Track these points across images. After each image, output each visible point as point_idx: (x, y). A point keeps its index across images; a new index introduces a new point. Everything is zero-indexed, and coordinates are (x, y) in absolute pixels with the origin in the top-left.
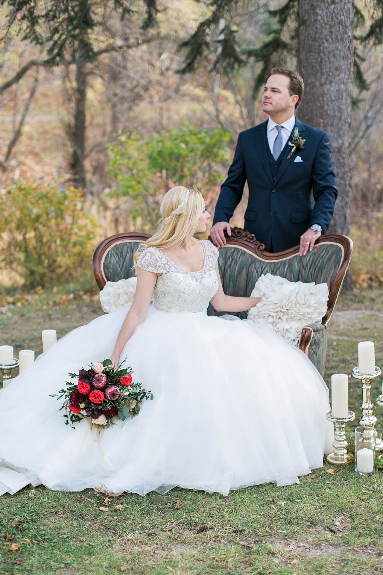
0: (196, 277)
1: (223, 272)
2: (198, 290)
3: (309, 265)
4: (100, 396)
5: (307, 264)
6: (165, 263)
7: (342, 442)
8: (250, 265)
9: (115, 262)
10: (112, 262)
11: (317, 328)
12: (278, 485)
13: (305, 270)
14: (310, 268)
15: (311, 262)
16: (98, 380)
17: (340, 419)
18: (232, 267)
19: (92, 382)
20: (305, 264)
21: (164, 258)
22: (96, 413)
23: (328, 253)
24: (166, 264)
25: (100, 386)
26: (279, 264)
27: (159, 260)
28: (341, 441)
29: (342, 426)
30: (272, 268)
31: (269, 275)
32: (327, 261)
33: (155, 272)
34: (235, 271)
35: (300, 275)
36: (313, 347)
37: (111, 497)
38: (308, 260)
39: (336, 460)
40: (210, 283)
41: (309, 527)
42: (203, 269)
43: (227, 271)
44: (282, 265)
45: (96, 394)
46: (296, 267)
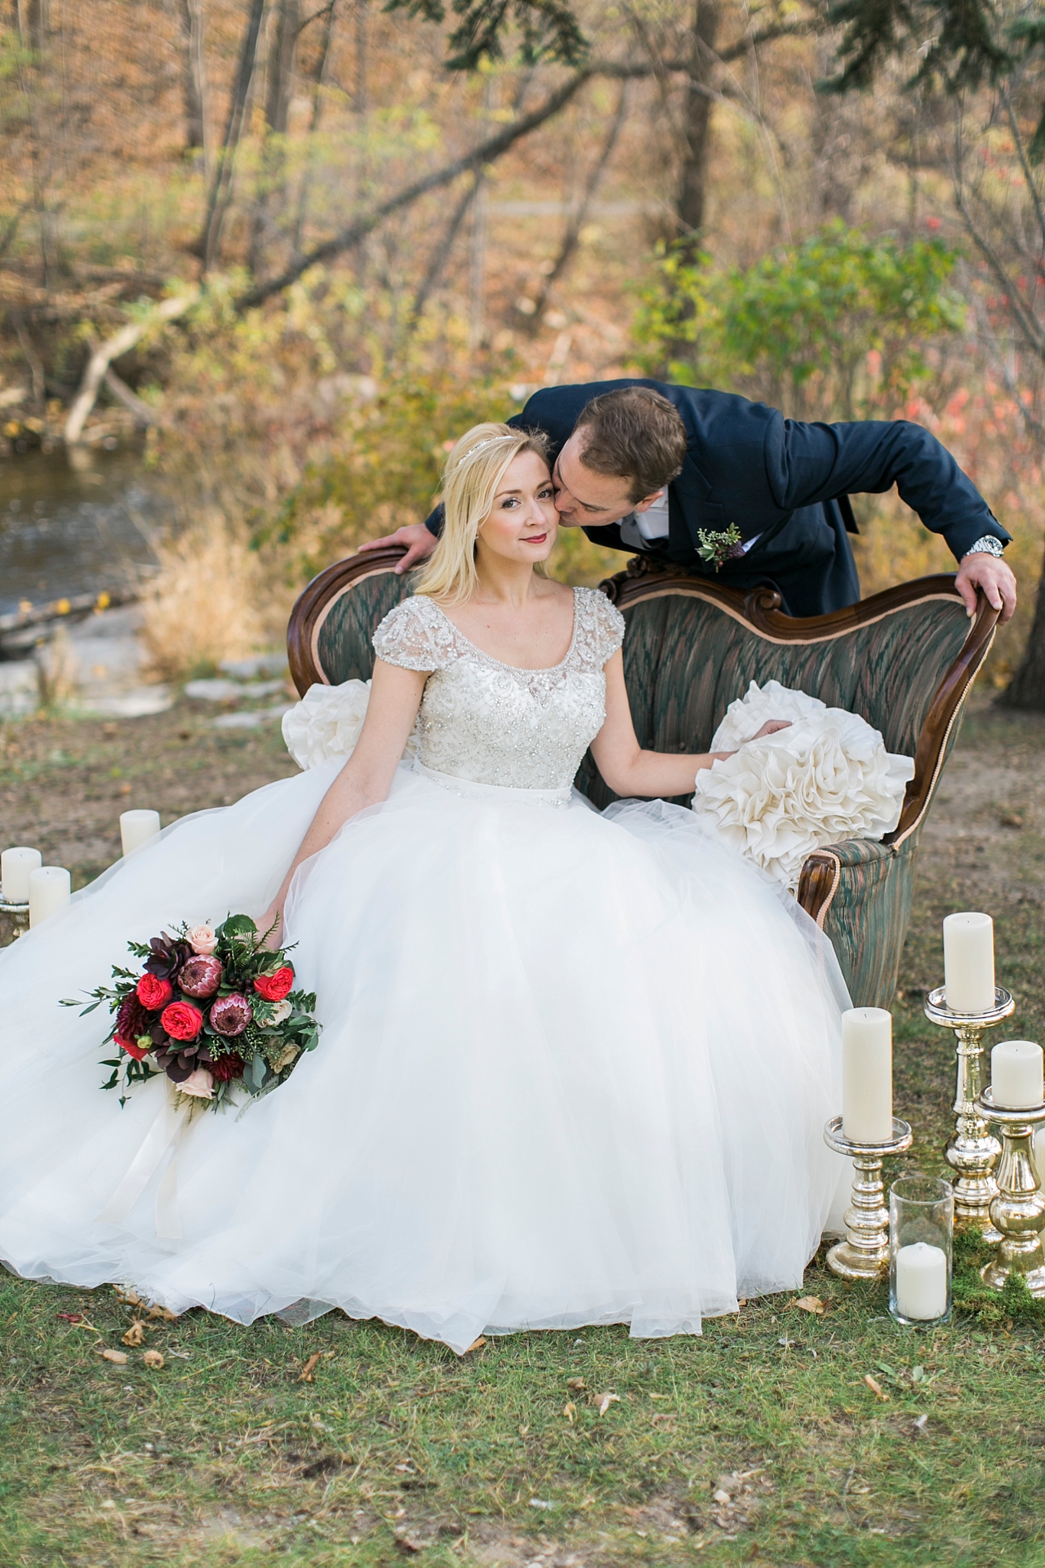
0: (535, 684)
1: (653, 666)
2: (534, 722)
3: (885, 659)
4: (189, 1021)
5: (881, 656)
6: (447, 642)
7: (871, 1215)
8: (729, 650)
9: (356, 626)
10: (346, 626)
11: (856, 855)
12: (632, 1335)
13: (873, 673)
14: (888, 669)
15: (891, 651)
16: (194, 974)
17: (862, 1146)
18: (677, 653)
19: (176, 978)
20: (875, 658)
21: (445, 630)
22: (182, 1065)
23: (936, 628)
24: (449, 645)
25: (195, 991)
26: (808, 652)
27: (429, 634)
28: (868, 1209)
29: (873, 1166)
30: (787, 662)
31: (773, 684)
32: (927, 652)
33: (418, 668)
34: (685, 665)
35: (859, 689)
36: (840, 911)
37: (155, 1319)
38: (884, 644)
39: (854, 1265)
40: (574, 705)
41: (633, 1497)
42: (560, 666)
43: (665, 664)
44: (815, 655)
45: (179, 1013)
46: (852, 663)
